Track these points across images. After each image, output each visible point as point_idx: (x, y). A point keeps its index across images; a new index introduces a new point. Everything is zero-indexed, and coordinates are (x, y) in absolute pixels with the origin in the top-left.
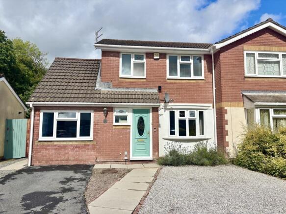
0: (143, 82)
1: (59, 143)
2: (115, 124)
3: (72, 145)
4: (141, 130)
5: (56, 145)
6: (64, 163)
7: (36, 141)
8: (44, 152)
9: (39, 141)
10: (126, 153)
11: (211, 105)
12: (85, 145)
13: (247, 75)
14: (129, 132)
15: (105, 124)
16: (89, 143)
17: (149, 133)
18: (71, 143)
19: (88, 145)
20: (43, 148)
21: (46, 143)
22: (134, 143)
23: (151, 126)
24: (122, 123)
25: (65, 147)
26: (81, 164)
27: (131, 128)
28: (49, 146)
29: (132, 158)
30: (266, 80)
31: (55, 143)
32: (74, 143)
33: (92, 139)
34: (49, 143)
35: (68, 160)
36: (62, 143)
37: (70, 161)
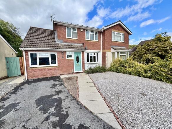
0: (76, 41)
1: (41, 68)
2: (67, 58)
3: (48, 69)
4: (78, 61)
5: (39, 69)
6: (45, 77)
7: (28, 68)
8: (33, 72)
9: (30, 68)
10: (72, 70)
11: (100, 51)
12: (54, 68)
13: (112, 40)
14: (73, 62)
15: (63, 59)
16: (56, 67)
17: (81, 62)
18: (47, 68)
19: (56, 68)
20: (33, 70)
21: (34, 68)
22: (75, 66)
23: (82, 59)
24: (70, 58)
25: (44, 70)
26: (53, 76)
27: (74, 60)
28: (36, 69)
29: (75, 72)
30: (117, 42)
31: (39, 68)
32: (49, 68)
33: (57, 65)
34: (36, 68)
35: (47, 75)
36: (43, 68)
37: (48, 76)
